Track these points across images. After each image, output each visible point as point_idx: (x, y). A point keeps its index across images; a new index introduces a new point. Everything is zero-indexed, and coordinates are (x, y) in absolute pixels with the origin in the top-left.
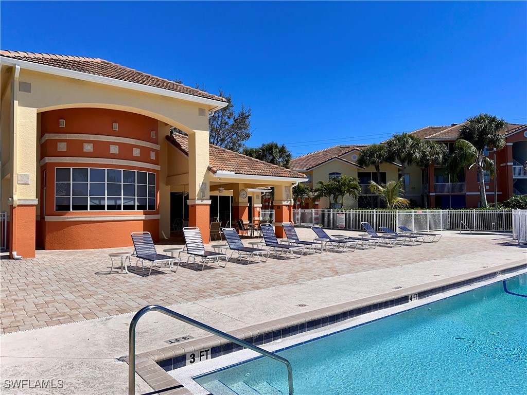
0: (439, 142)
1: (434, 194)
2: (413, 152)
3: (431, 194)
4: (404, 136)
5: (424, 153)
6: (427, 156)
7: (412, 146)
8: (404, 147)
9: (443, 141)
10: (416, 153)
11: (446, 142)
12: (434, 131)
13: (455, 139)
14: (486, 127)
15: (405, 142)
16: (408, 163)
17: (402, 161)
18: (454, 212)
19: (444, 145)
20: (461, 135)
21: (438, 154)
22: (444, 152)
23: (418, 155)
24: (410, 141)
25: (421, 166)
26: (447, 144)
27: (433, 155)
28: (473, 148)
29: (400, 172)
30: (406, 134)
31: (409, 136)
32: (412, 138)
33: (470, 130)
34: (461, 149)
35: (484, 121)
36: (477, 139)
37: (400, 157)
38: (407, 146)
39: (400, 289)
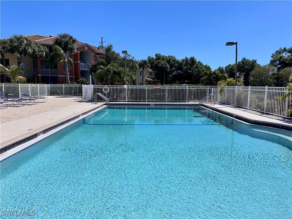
0: (43, 45)
1: (40, 75)
2: (27, 48)
3: (39, 75)
4: (21, 37)
5: (34, 50)
6: (36, 52)
7: (26, 45)
8: (21, 44)
9: (45, 45)
10: (29, 49)
11: (47, 46)
12: (39, 38)
13: (52, 45)
14: (68, 41)
15: (21, 41)
16: (24, 55)
17: (20, 53)
18: (53, 85)
19: (46, 47)
20: (55, 43)
21: (42, 52)
22: (46, 51)
23: (30, 51)
24: (25, 42)
25: (32, 58)
26: (47, 47)
27: (40, 52)
28: (62, 51)
29: (19, 60)
30: (22, 36)
31: (24, 38)
32: (27, 40)
33: (60, 41)
34: (56, 51)
35: (67, 38)
36: (63, 47)
37: (19, 50)
38: (23, 44)
39: (31, 130)
